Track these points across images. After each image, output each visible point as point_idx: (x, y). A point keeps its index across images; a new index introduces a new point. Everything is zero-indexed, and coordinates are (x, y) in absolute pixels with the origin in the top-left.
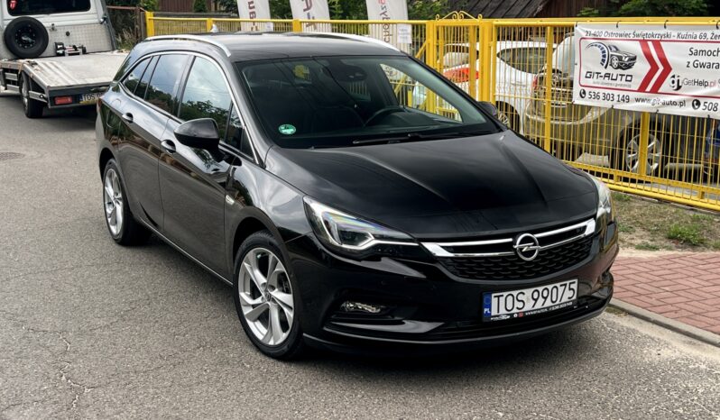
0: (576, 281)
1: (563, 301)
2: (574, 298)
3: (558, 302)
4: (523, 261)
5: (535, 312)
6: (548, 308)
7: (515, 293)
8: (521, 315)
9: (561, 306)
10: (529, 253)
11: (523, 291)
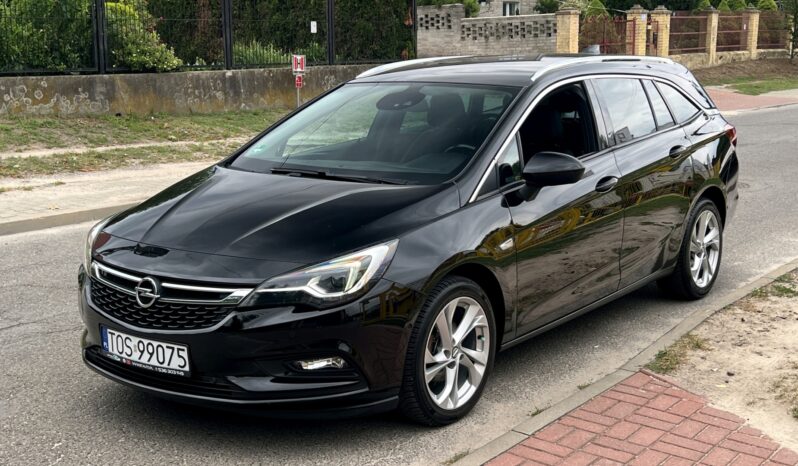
0: (185, 349)
1: (171, 366)
2: (187, 368)
3: (165, 365)
4: (139, 305)
5: (140, 365)
6: (154, 367)
7: (124, 336)
8: (129, 363)
9: (170, 372)
10: (146, 300)
11: (130, 337)
